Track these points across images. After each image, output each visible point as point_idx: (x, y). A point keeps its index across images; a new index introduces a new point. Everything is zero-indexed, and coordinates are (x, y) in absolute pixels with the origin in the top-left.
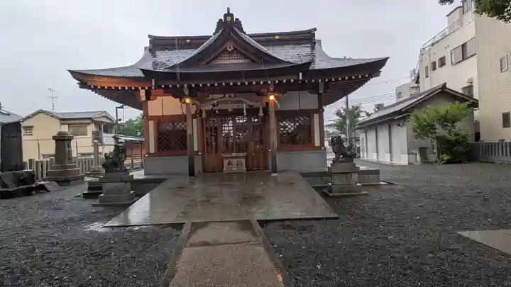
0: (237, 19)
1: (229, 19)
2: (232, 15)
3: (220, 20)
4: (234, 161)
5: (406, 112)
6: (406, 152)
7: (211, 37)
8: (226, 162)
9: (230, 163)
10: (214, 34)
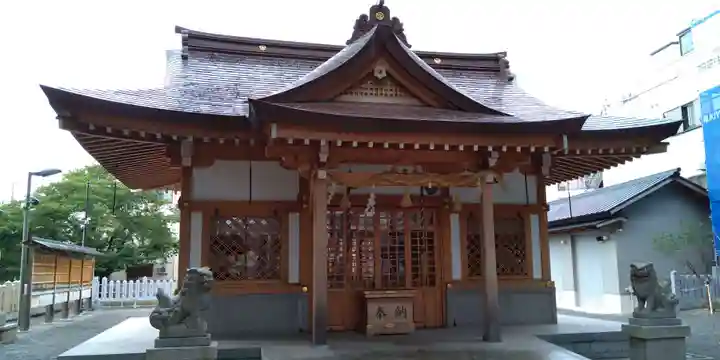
0: (395, 19)
1: (380, 16)
2: (386, 11)
3: (363, 17)
4: (390, 308)
5: (617, 215)
6: (618, 291)
7: (342, 48)
8: (372, 309)
9: (380, 313)
10: (349, 42)
